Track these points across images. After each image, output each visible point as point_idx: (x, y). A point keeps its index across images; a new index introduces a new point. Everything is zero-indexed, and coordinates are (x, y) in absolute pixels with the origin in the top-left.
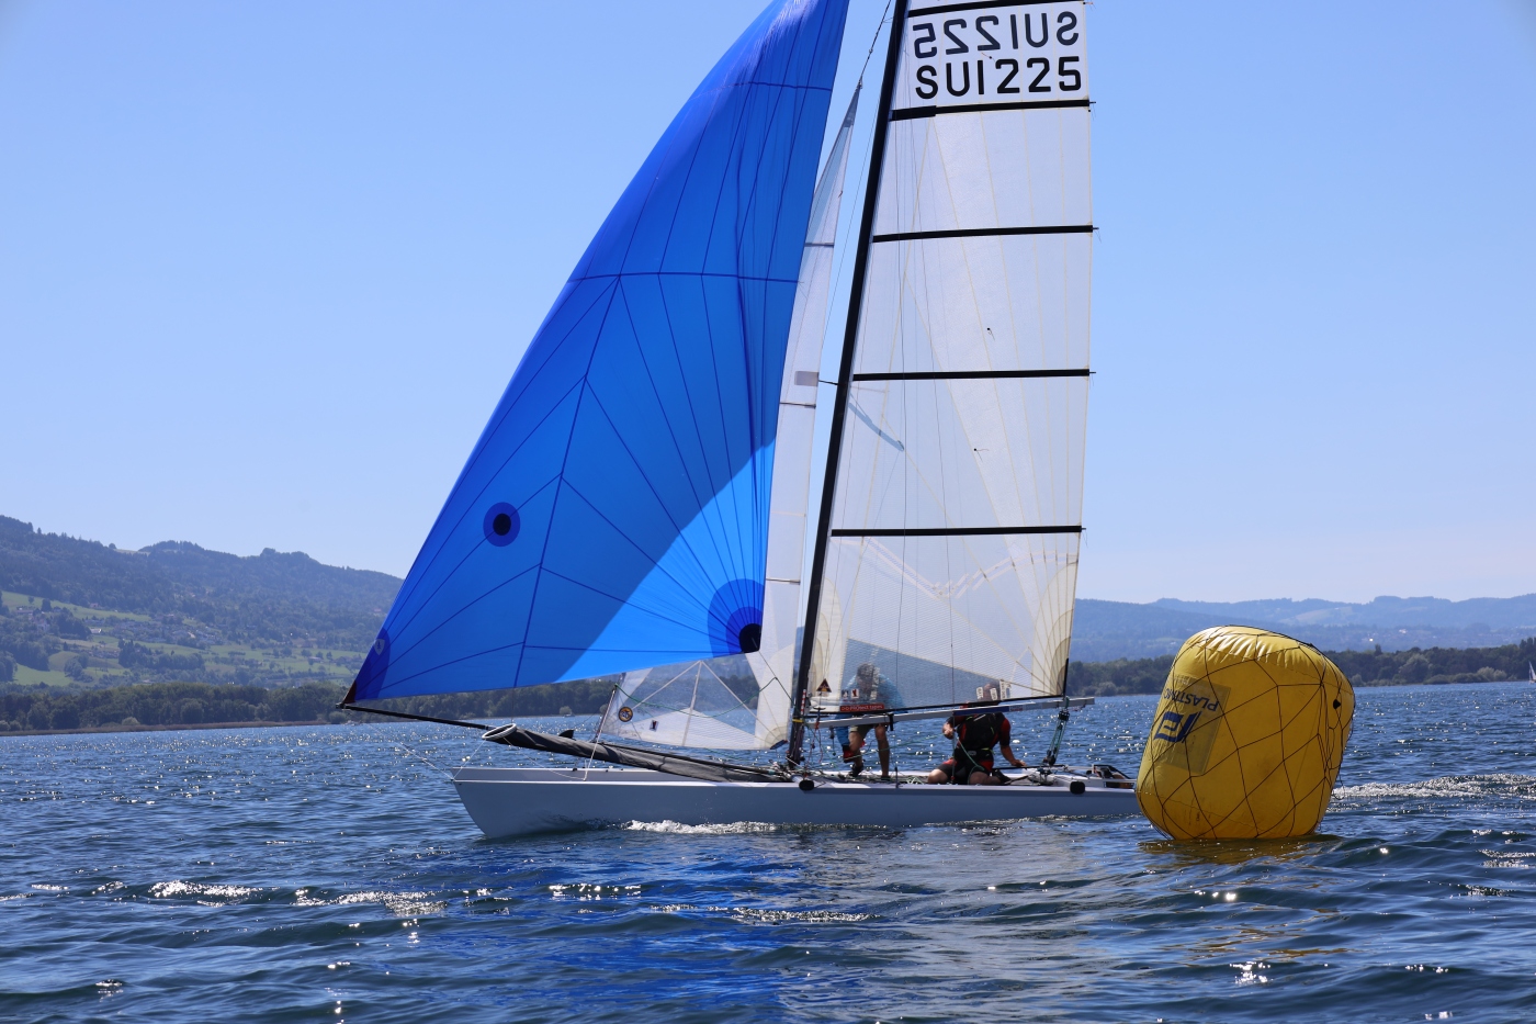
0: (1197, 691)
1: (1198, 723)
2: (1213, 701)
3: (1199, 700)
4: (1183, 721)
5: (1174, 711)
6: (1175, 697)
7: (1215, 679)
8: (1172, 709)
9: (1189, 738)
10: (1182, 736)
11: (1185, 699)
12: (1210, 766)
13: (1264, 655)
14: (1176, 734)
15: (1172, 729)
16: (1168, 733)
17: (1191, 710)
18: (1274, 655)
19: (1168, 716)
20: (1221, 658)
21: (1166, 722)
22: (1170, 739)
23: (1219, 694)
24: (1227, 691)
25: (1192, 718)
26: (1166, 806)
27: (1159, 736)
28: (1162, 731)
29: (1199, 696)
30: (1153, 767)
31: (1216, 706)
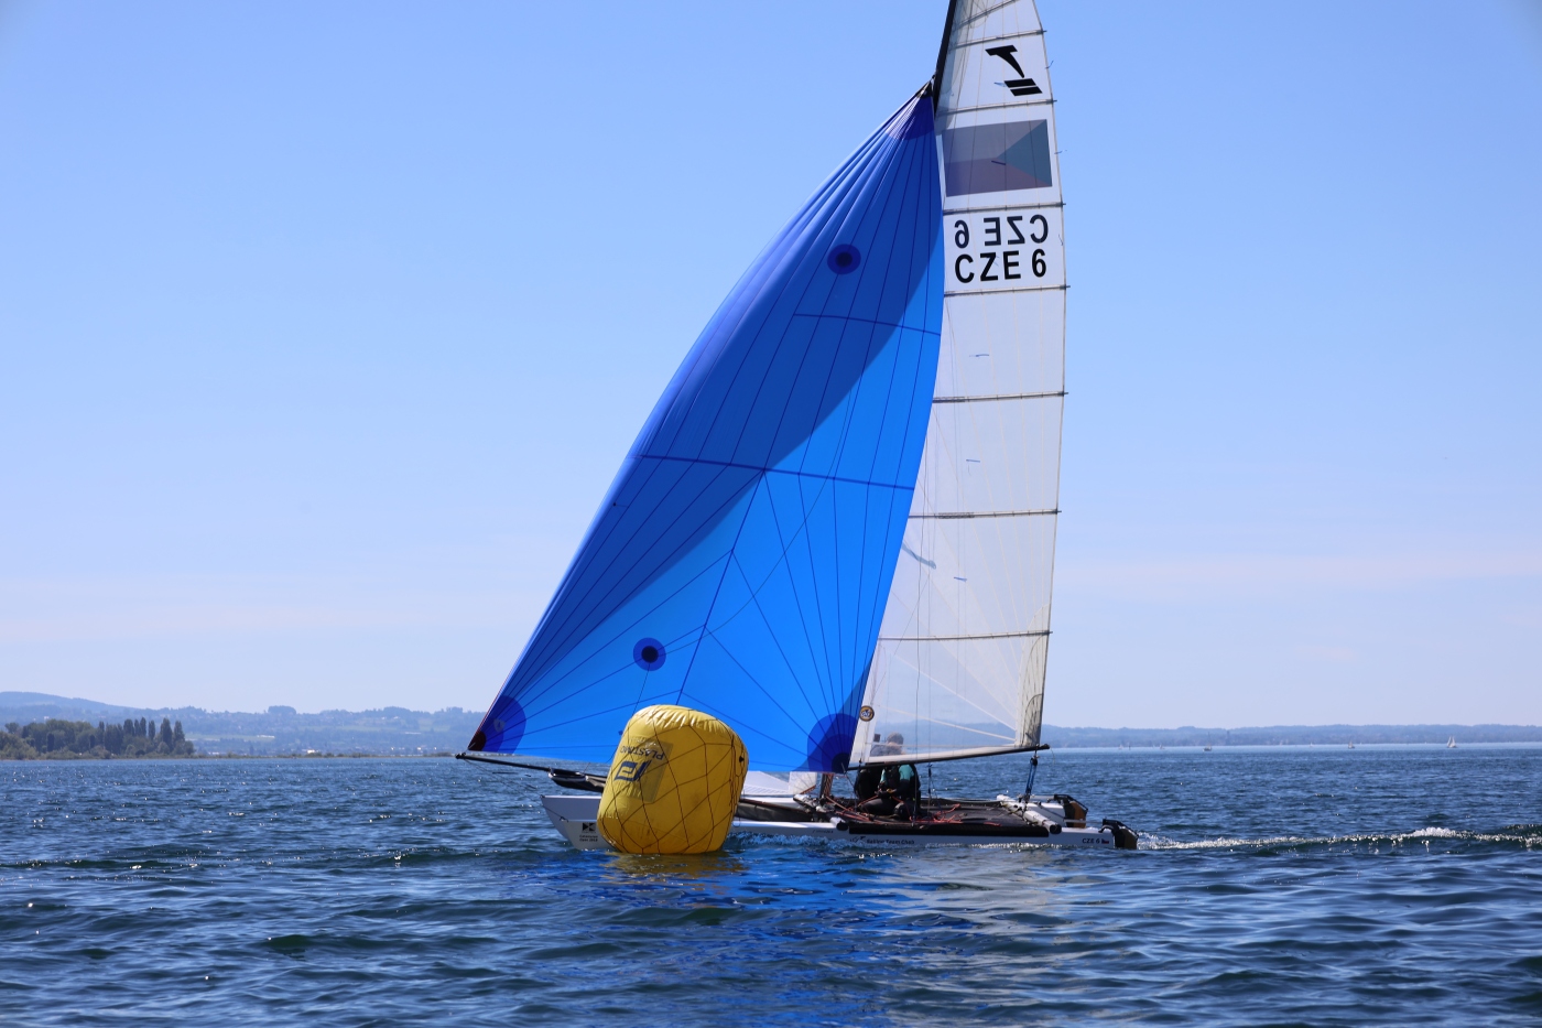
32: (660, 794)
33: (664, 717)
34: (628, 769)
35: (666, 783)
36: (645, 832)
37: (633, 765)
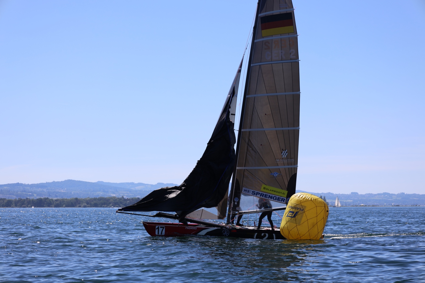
0: (298, 207)
1: (298, 214)
2: (302, 209)
3: (299, 209)
4: (295, 213)
5: (292, 211)
6: (292, 208)
7: (303, 204)
8: (291, 210)
9: (296, 217)
10: (294, 216)
11: (295, 208)
12: (301, 223)
13: (313, 199)
14: (293, 216)
15: (291, 215)
16: (291, 216)
17: (296, 211)
18: (315, 199)
19: (290, 212)
20: (304, 199)
21: (290, 213)
22: (291, 217)
23: (304, 208)
24: (305, 207)
26: (290, 232)
28: (289, 215)
29: (299, 208)
30: (287, 223)
31: (303, 210)
32: (302, 222)
33: (303, 197)
34: (291, 214)
35: (304, 219)
36: (297, 234)
37: (293, 212)
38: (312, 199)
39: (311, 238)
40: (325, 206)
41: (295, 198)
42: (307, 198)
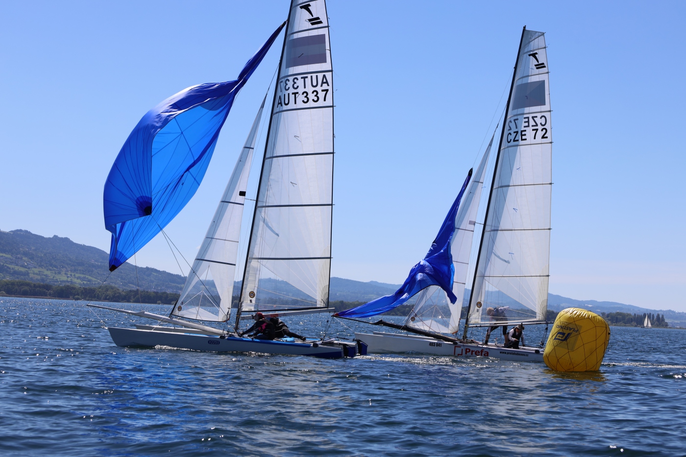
0: (571, 326)
1: (571, 336)
2: (576, 329)
4: (566, 335)
6: (562, 327)
7: (577, 323)
8: (561, 331)
9: (568, 340)
10: (566, 339)
11: (566, 328)
12: (575, 349)
13: (591, 317)
14: (563, 338)
16: (560, 338)
18: (594, 317)
19: (558, 333)
20: (578, 316)
21: (559, 335)
22: (561, 340)
23: (578, 328)
24: (581, 327)
25: (569, 334)
26: (559, 360)
27: (555, 339)
28: (557, 337)
29: (571, 328)
30: (554, 348)
31: (577, 331)
32: (576, 347)
34: (561, 336)
35: (579, 343)
37: (563, 334)
38: (589, 316)
39: (588, 369)
40: (606, 328)
41: (565, 315)
42: (583, 315)
